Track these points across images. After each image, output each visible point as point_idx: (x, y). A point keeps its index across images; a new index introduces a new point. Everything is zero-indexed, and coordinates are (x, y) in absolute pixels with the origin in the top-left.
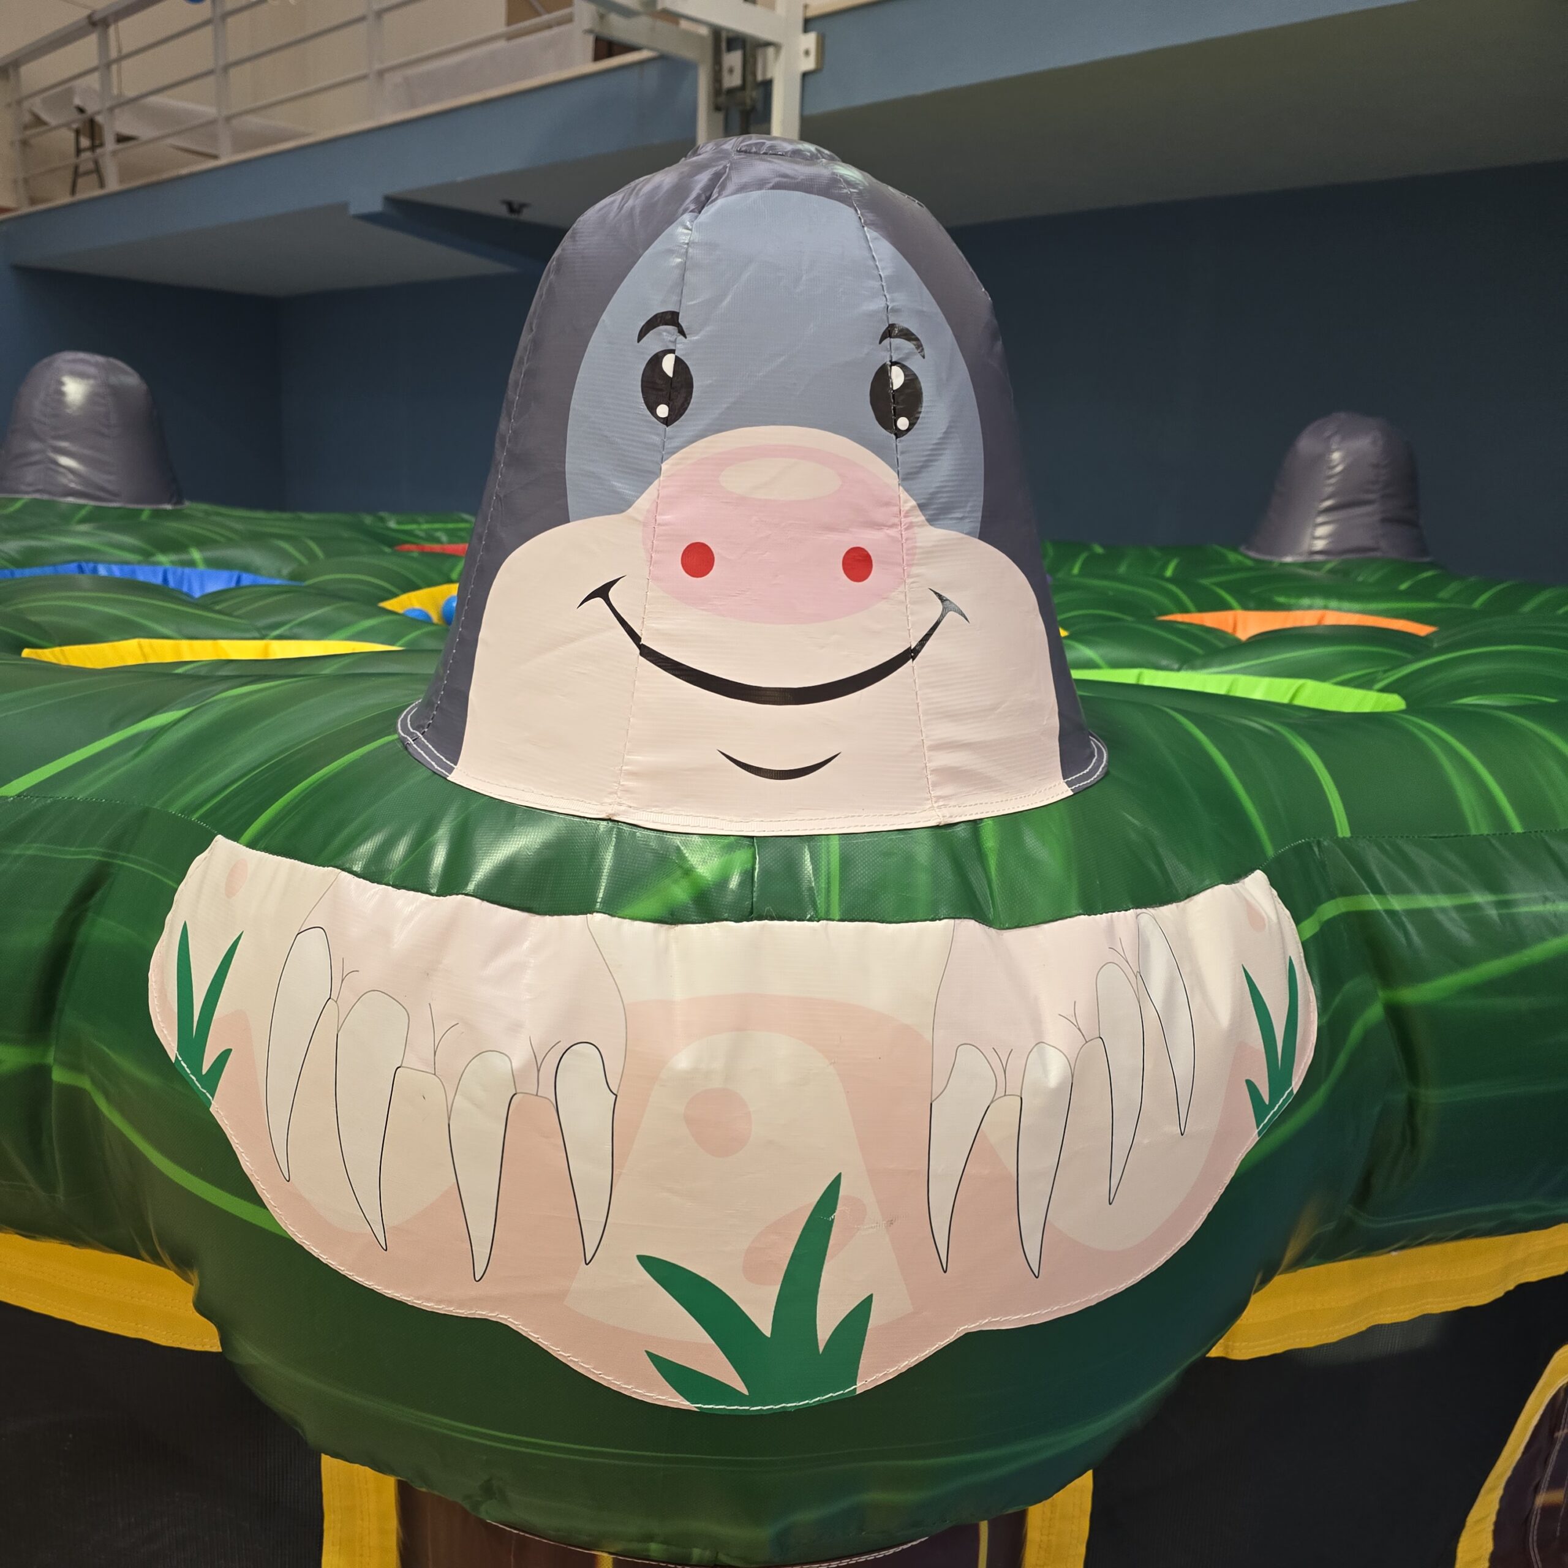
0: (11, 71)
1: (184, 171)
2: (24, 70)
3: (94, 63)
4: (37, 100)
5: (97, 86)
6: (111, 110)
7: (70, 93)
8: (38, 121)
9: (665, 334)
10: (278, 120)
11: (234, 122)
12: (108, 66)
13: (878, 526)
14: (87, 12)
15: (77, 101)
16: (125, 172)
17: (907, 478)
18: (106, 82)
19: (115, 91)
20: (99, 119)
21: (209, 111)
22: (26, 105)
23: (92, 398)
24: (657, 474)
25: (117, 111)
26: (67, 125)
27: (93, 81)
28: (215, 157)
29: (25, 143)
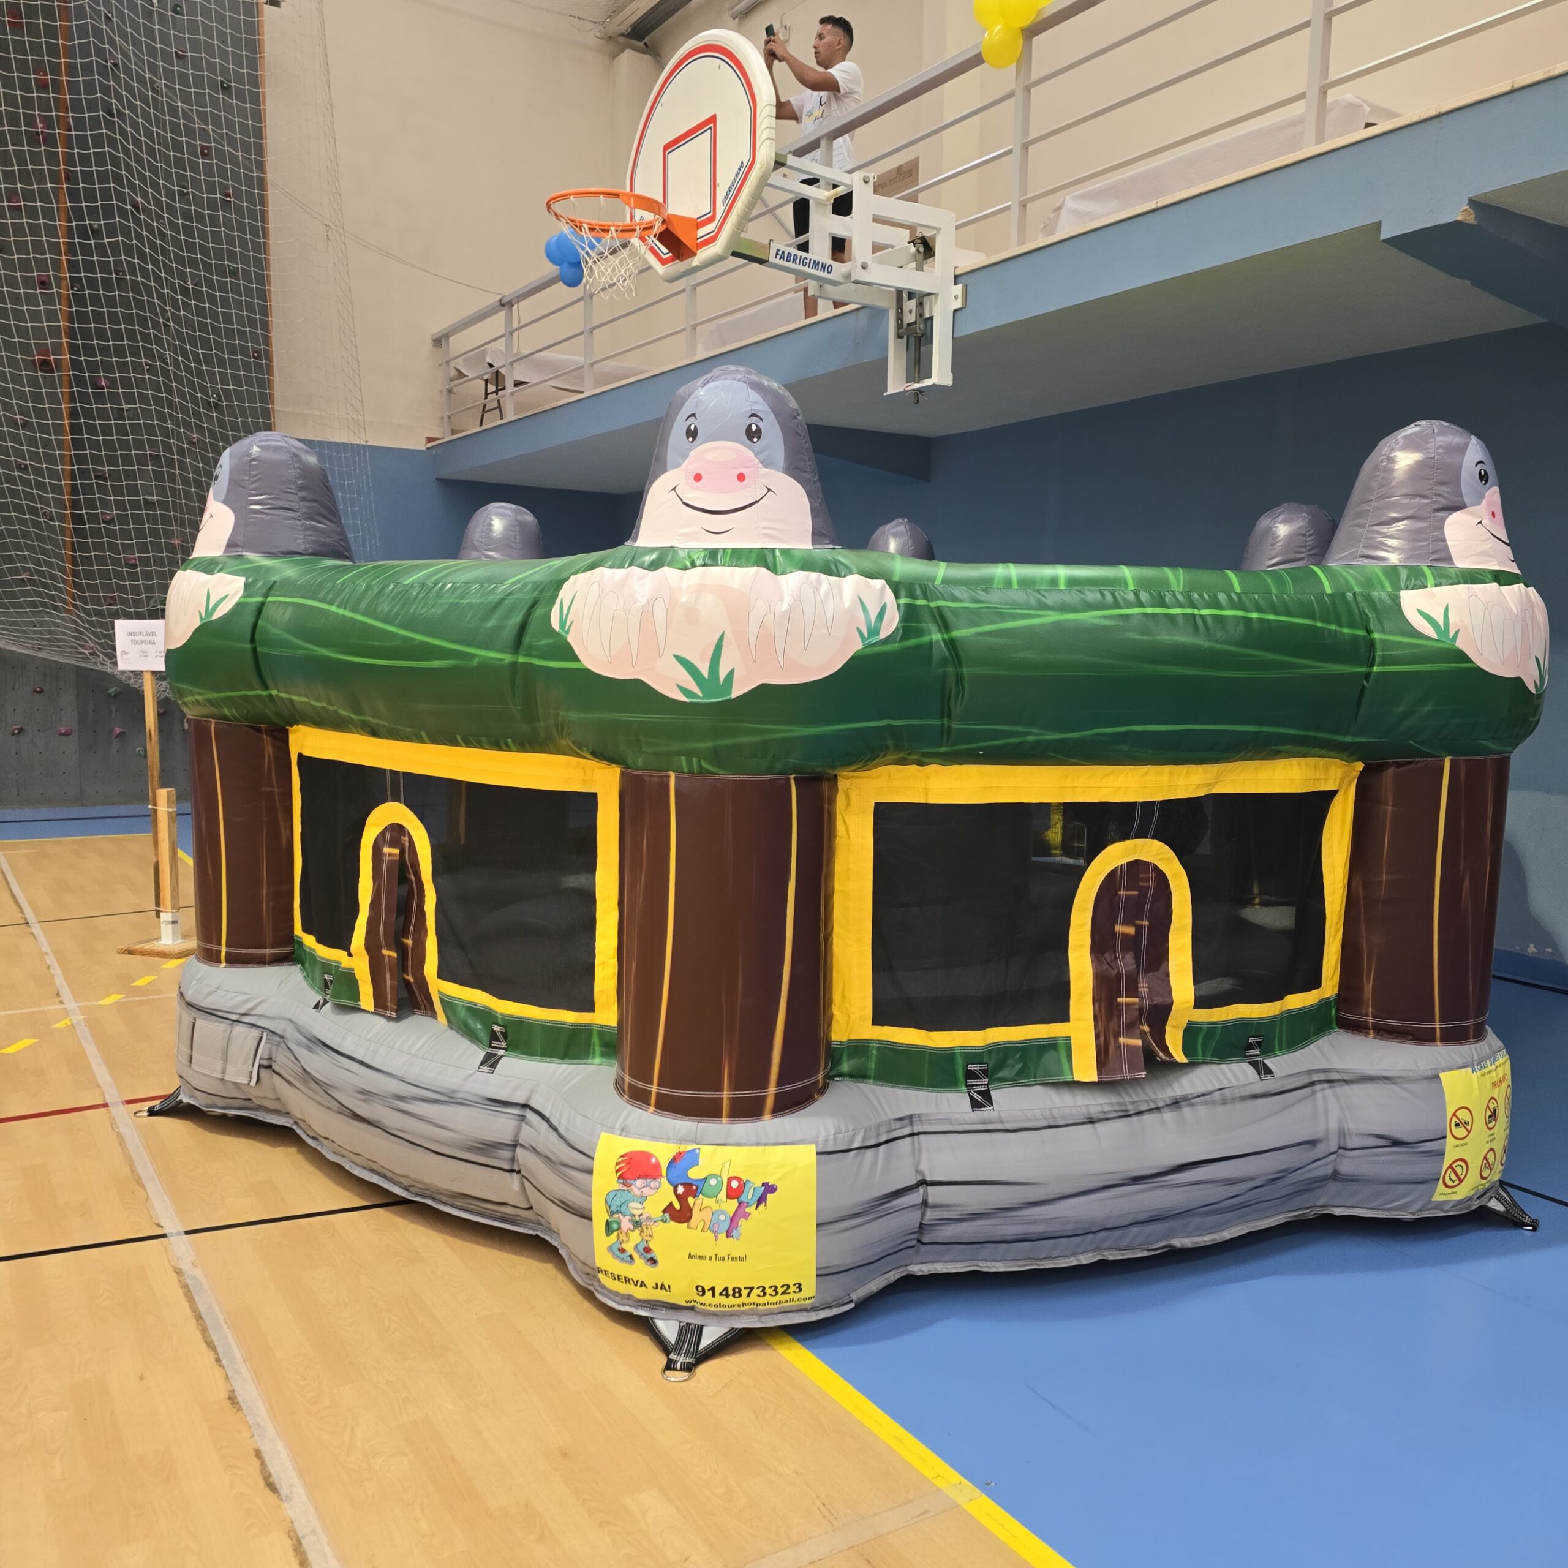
0: (443, 340)
1: (560, 403)
2: (451, 339)
3: (503, 332)
4: (460, 360)
5: (503, 348)
6: (512, 363)
7: (484, 353)
8: (461, 375)
9: (692, 419)
10: (628, 362)
11: (595, 366)
12: (511, 333)
13: (747, 467)
14: (499, 297)
15: (488, 360)
16: (518, 408)
17: (756, 455)
18: (509, 345)
19: (515, 351)
20: (503, 371)
21: (580, 359)
22: (452, 364)
23: (507, 528)
24: (687, 456)
25: (515, 364)
26: (480, 377)
27: (501, 344)
28: (582, 392)
29: (450, 391)
